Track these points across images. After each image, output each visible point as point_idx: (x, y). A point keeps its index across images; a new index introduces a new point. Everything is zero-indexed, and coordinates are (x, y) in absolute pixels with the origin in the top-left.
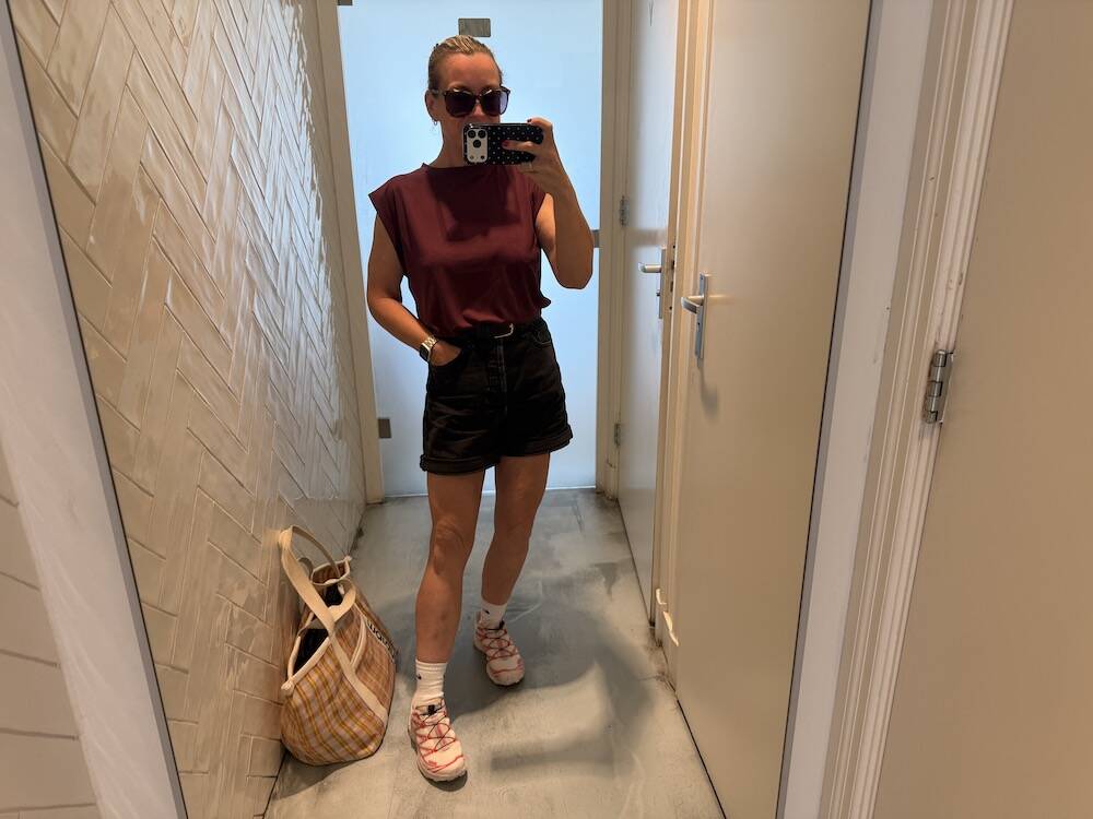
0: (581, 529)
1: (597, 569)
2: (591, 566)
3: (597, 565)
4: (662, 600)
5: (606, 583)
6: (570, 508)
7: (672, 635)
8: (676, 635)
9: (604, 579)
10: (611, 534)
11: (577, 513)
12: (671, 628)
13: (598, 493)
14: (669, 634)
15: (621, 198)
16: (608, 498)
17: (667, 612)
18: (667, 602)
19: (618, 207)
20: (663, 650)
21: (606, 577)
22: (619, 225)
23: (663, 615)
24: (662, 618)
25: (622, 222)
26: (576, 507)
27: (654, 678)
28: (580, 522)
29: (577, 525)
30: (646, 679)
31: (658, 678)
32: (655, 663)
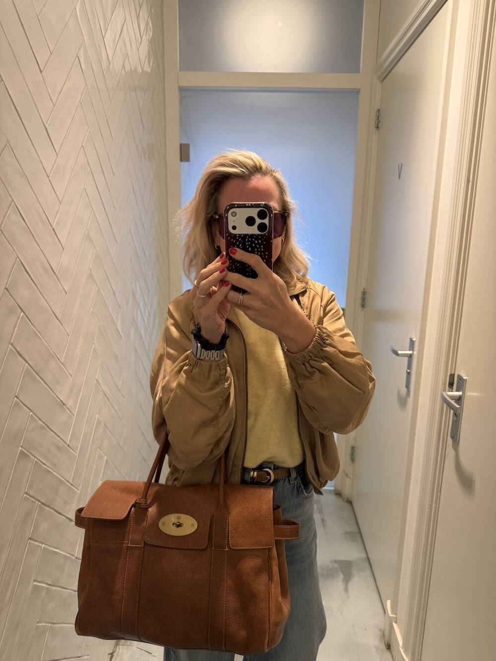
0: (324, 526)
1: (336, 565)
2: (332, 562)
3: (337, 562)
5: (344, 579)
7: (402, 650)
8: (406, 652)
9: (342, 576)
11: (320, 511)
12: (401, 642)
14: (399, 648)
15: (362, 290)
16: (343, 500)
17: (396, 622)
18: (396, 615)
19: (360, 295)
20: (391, 652)
21: (344, 574)
22: (360, 308)
23: (392, 625)
24: (391, 627)
25: (363, 306)
26: (320, 506)
28: (323, 520)
29: (320, 520)
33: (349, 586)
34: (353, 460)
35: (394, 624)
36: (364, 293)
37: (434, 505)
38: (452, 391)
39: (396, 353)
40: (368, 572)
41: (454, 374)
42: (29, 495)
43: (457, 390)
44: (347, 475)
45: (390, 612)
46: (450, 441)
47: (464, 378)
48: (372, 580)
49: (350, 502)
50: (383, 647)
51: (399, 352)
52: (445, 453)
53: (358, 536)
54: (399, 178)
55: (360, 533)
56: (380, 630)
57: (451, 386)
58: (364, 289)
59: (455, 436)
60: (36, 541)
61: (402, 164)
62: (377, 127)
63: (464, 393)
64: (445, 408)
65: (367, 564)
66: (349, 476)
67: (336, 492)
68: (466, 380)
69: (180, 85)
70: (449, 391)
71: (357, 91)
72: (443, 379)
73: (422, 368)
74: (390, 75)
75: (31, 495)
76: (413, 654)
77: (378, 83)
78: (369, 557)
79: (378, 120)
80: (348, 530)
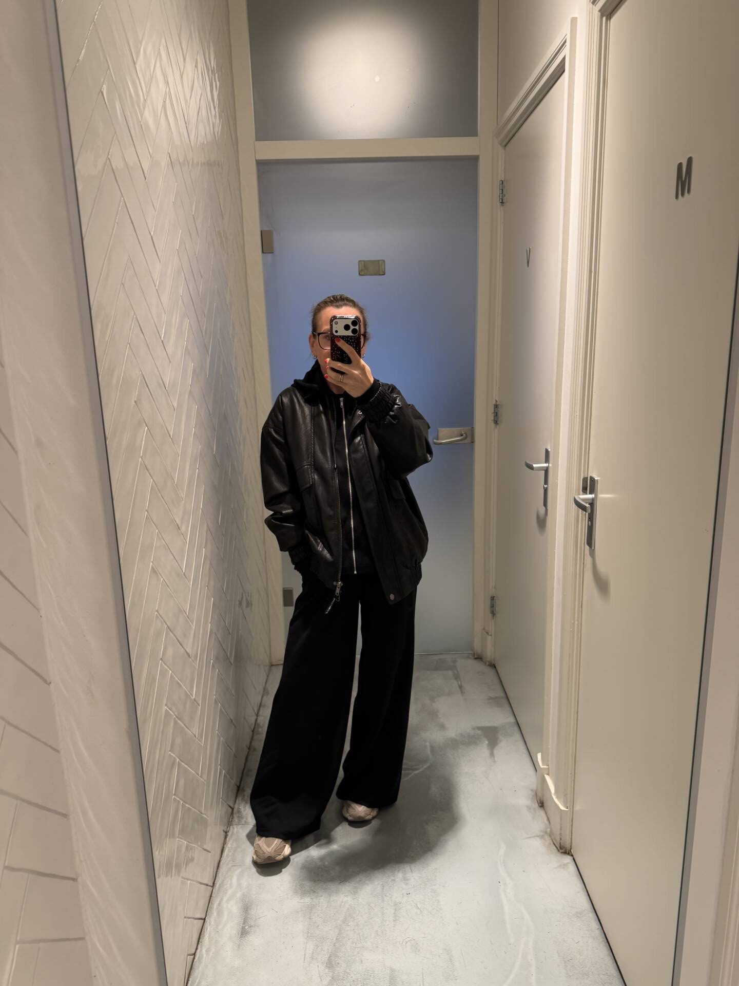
0: (462, 693)
1: (479, 732)
2: (474, 729)
3: (479, 728)
4: (543, 765)
5: (488, 745)
6: (450, 673)
9: (487, 742)
11: (457, 677)
12: (552, 790)
14: (551, 795)
15: (494, 402)
16: (486, 663)
17: (548, 774)
18: (548, 766)
19: (492, 409)
20: (544, 810)
21: (488, 740)
22: (493, 424)
23: (544, 777)
24: (544, 781)
25: (496, 422)
26: (456, 672)
27: (538, 836)
28: (460, 687)
29: (458, 688)
30: (530, 838)
31: (542, 837)
32: (538, 823)
33: (495, 751)
34: (493, 613)
35: (546, 776)
36: (496, 406)
37: (576, 622)
38: (587, 494)
39: (531, 468)
40: (518, 736)
41: (587, 478)
42: (159, 614)
43: (591, 493)
44: (487, 633)
45: (541, 765)
46: (587, 547)
47: (596, 478)
48: (521, 744)
49: (493, 666)
50: (537, 805)
51: (535, 466)
52: (583, 563)
53: (505, 701)
54: (528, 266)
55: (507, 697)
56: (532, 790)
57: (585, 491)
58: (496, 401)
59: (590, 541)
60: (165, 664)
61: (530, 249)
62: (502, 203)
63: (596, 496)
64: (580, 515)
65: (516, 728)
66: (490, 634)
67: (476, 657)
68: (597, 480)
69: (257, 158)
70: (583, 494)
71: (475, 159)
72: (577, 484)
73: (558, 479)
74: (515, 138)
75: (161, 614)
76: (565, 795)
77: (500, 149)
78: (518, 721)
79: (502, 193)
80: (492, 695)
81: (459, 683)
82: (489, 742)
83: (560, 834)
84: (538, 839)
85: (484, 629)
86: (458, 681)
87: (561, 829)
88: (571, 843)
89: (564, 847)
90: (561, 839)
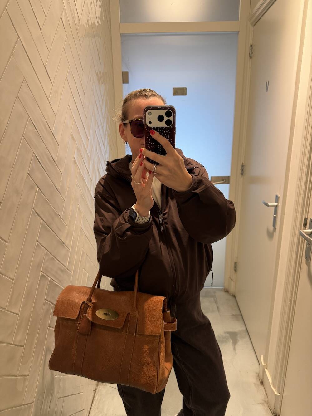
0: (219, 311)
1: (228, 335)
2: (225, 333)
3: (228, 333)
4: (264, 363)
5: (232, 343)
6: (212, 299)
7: (271, 385)
8: (274, 386)
9: (232, 341)
10: (233, 315)
11: (216, 302)
12: (270, 381)
13: (225, 291)
14: (269, 384)
15: (241, 164)
16: (230, 295)
18: (267, 364)
19: (240, 167)
20: (263, 386)
22: (240, 176)
23: (264, 370)
25: (242, 174)
26: (215, 299)
27: (260, 403)
28: (218, 307)
29: (216, 308)
30: (256, 404)
31: (263, 404)
32: (260, 395)
33: (236, 347)
34: (236, 270)
35: (266, 370)
36: (243, 166)
37: (293, 299)
38: (306, 229)
39: (267, 205)
40: (247, 339)
41: (307, 218)
42: (47, 300)
43: (309, 229)
44: (232, 280)
45: (263, 363)
46: (304, 260)
48: (250, 343)
49: (234, 296)
50: (259, 383)
51: (269, 204)
52: (301, 267)
53: (240, 317)
54: (267, 91)
55: (241, 315)
56: (256, 373)
57: (305, 226)
58: (243, 163)
59: (308, 257)
60: (52, 328)
61: (269, 82)
62: (251, 57)
64: (301, 240)
65: (247, 334)
66: (233, 280)
67: (225, 290)
69: (121, 32)
70: (303, 229)
71: (238, 33)
72: (300, 222)
73: (284, 214)
74: (260, 21)
77: (251, 27)
78: (248, 329)
79: (251, 52)
80: (234, 313)
81: (217, 305)
82: (233, 342)
83: (274, 406)
84: (261, 405)
85: (230, 277)
86: (216, 305)
87: (275, 404)
88: (280, 412)
89: (276, 413)
90: (274, 409)
